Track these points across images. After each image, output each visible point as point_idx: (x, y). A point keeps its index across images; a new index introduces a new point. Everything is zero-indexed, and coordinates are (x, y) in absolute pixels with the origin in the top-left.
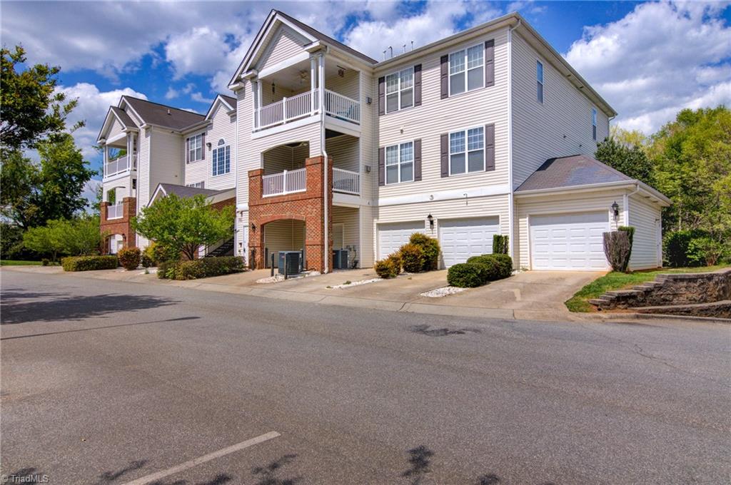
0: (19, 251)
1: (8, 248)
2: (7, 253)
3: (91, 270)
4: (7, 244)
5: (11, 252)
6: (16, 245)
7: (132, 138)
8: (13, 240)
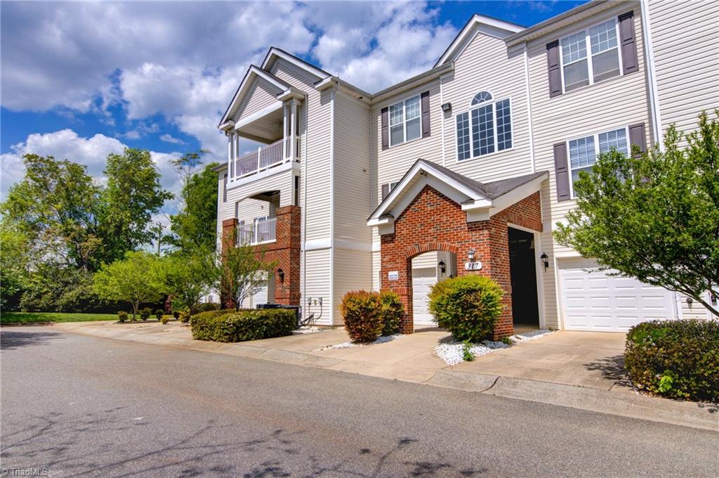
0: (74, 300)
1: (58, 295)
2: (58, 302)
3: (258, 338)
4: (57, 289)
5: (62, 301)
6: (70, 290)
7: (294, 109)
8: (66, 284)
